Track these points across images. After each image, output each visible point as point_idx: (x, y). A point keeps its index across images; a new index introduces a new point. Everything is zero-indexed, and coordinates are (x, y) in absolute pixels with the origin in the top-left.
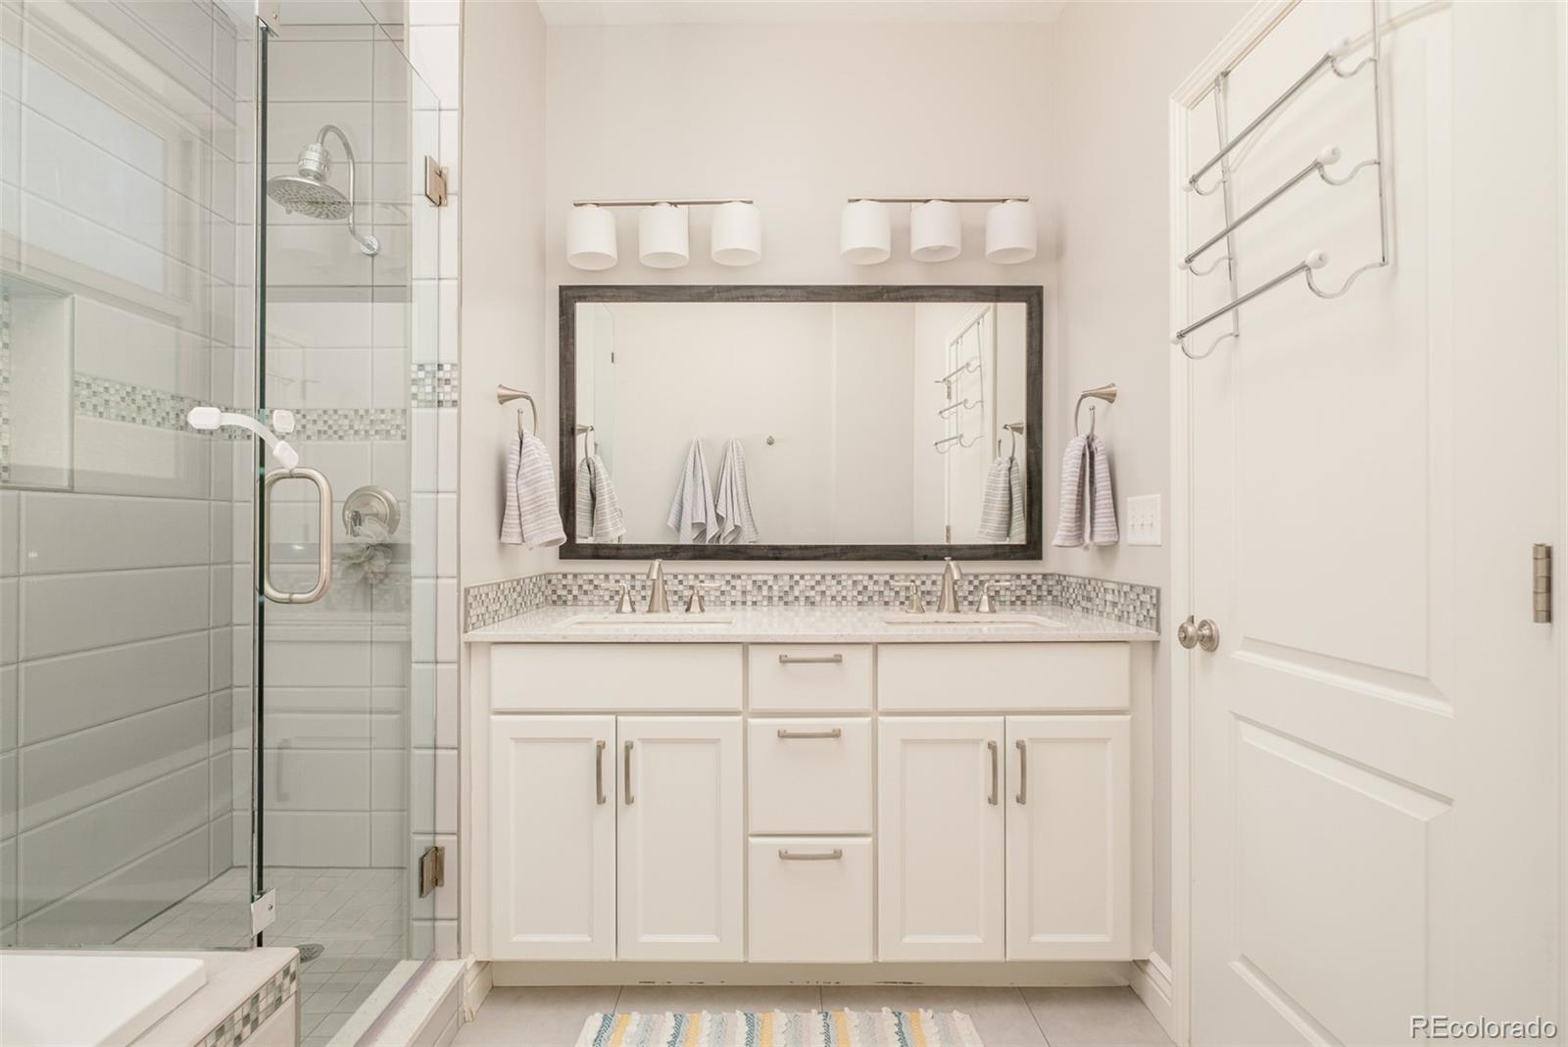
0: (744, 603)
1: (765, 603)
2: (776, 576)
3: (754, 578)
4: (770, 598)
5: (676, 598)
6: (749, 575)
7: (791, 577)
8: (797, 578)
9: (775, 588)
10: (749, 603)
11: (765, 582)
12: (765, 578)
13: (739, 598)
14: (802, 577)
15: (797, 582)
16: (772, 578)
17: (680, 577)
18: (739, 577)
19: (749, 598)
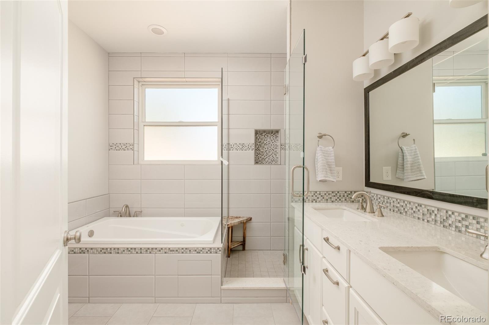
0: (423, 220)
1: (433, 223)
2: (438, 210)
3: (428, 208)
4: (436, 221)
5: (397, 210)
6: (425, 206)
7: (447, 212)
8: (450, 213)
9: (438, 216)
10: (426, 221)
11: (433, 211)
12: (433, 209)
13: (421, 217)
14: (453, 213)
15: (450, 216)
16: (436, 209)
17: (399, 201)
18: (421, 206)
19: (425, 218)
